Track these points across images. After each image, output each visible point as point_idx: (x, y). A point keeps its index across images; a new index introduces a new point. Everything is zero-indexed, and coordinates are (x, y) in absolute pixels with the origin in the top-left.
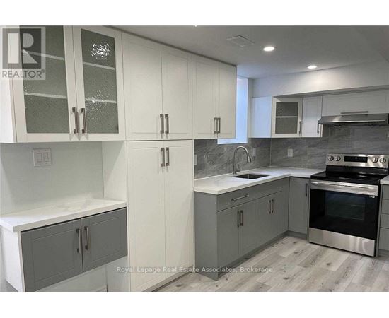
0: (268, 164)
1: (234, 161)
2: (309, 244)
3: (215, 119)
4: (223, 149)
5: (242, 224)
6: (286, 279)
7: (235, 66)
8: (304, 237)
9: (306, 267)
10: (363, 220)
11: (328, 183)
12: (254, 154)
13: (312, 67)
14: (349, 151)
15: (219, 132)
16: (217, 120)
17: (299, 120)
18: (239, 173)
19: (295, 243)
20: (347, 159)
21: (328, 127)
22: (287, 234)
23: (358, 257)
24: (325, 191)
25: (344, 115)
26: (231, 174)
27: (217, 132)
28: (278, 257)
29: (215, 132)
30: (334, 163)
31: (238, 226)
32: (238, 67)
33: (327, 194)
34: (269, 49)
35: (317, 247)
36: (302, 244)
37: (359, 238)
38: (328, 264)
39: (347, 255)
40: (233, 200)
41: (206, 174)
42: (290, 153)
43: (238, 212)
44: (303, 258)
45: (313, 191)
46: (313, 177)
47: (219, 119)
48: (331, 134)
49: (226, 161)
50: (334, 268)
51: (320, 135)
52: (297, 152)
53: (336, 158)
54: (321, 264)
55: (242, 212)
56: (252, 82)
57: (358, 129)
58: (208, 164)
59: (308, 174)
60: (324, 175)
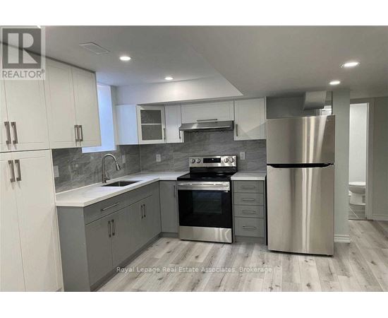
0: (139, 171)
1: (103, 169)
2: (180, 242)
3: (76, 126)
4: (90, 158)
5: (114, 234)
6: (160, 279)
7: (94, 72)
8: (175, 236)
9: (178, 264)
10: (221, 212)
11: (191, 183)
12: (124, 161)
13: (169, 78)
14: (207, 154)
15: (82, 140)
16: (78, 127)
17: (163, 127)
18: (109, 182)
19: (168, 243)
20: (206, 161)
21: (188, 133)
22: (161, 235)
23: (220, 245)
24: (191, 191)
25: (200, 122)
26: (101, 184)
27: (79, 140)
28: (153, 260)
29: (77, 141)
30: (196, 165)
31: (110, 236)
32: (97, 73)
33: (194, 194)
34: (125, 58)
35: (187, 243)
36: (174, 243)
37: (221, 229)
38: (197, 257)
39: (212, 245)
40: (102, 210)
41: (70, 186)
42: (159, 159)
43: (109, 222)
44: (176, 256)
45: (180, 192)
46: (179, 179)
47: (81, 126)
48: (191, 139)
49: (93, 170)
50: (201, 260)
51: (181, 141)
52: (164, 157)
53: (197, 161)
54: (191, 258)
55: (113, 221)
56: (115, 89)
57: (212, 135)
58: (72, 175)
59: (174, 177)
60: (189, 177)
